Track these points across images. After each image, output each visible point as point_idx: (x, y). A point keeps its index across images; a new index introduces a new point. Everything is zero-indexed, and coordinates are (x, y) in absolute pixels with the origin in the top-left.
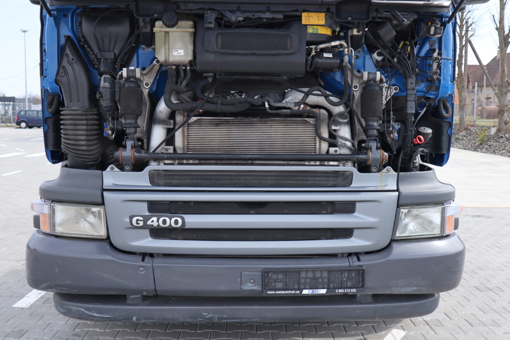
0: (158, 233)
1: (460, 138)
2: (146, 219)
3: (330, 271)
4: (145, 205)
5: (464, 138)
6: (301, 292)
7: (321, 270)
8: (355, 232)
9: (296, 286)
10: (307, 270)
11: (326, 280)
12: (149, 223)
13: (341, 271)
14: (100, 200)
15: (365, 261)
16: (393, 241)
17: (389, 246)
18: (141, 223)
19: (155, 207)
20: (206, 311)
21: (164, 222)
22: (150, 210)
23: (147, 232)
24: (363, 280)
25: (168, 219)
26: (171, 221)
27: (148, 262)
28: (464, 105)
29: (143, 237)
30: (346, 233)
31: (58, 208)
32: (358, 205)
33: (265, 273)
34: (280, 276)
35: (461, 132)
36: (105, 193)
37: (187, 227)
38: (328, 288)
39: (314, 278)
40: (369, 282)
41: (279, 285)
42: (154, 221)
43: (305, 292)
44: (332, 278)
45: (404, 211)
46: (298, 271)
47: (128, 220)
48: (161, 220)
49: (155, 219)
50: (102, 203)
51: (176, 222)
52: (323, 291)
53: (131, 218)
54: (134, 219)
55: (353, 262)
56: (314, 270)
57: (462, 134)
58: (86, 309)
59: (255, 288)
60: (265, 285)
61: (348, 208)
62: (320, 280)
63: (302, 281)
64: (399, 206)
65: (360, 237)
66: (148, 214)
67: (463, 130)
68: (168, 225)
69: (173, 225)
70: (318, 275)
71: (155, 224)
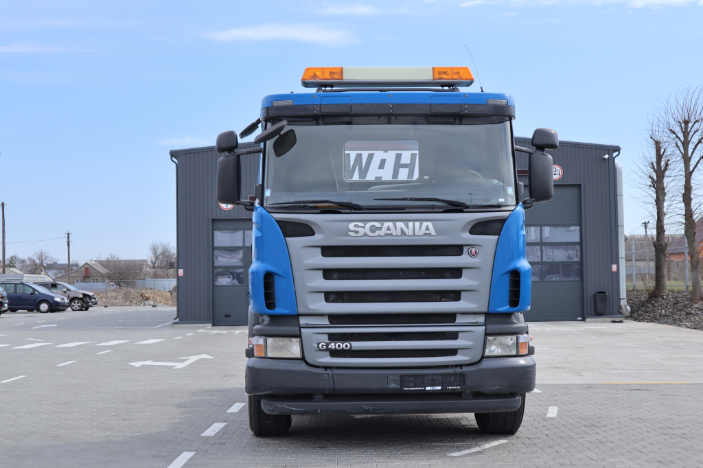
0: (334, 353)
1: (693, 312)
2: (328, 344)
3: (443, 375)
4: (326, 336)
5: (699, 312)
6: (425, 388)
7: (437, 375)
8: (459, 351)
9: (422, 385)
10: (428, 375)
11: (441, 381)
12: (330, 347)
13: (450, 375)
14: (299, 333)
15: (465, 369)
16: (483, 357)
17: (480, 361)
18: (325, 347)
19: (333, 337)
20: (365, 405)
21: (339, 346)
22: (329, 340)
23: (328, 353)
24: (464, 381)
25: (341, 345)
26: (343, 345)
27: (329, 372)
28: (698, 262)
29: (325, 356)
30: (453, 352)
31: (270, 340)
32: (460, 334)
33: (403, 376)
34: (412, 379)
35: (696, 303)
36: (302, 329)
37: (353, 349)
38: (442, 386)
39: (433, 380)
40: (468, 383)
41: (412, 384)
42: (332, 346)
43: (428, 388)
44: (444, 379)
45: (489, 338)
46: (423, 375)
47: (316, 345)
48: (337, 345)
49: (333, 344)
50: (299, 336)
51: (346, 346)
52: (439, 388)
53: (318, 344)
54: (320, 345)
55: (458, 370)
56: (433, 375)
57: (696, 306)
58: (288, 405)
59: (396, 386)
60: (403, 384)
61: (454, 336)
62: (437, 381)
63: (426, 382)
64: (487, 334)
65: (461, 355)
66: (328, 341)
67: (699, 301)
68: (341, 348)
69: (345, 348)
70: (435, 377)
71: (333, 347)
